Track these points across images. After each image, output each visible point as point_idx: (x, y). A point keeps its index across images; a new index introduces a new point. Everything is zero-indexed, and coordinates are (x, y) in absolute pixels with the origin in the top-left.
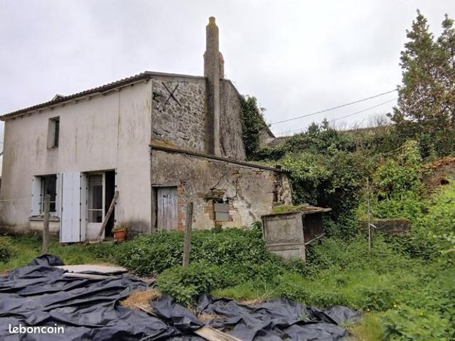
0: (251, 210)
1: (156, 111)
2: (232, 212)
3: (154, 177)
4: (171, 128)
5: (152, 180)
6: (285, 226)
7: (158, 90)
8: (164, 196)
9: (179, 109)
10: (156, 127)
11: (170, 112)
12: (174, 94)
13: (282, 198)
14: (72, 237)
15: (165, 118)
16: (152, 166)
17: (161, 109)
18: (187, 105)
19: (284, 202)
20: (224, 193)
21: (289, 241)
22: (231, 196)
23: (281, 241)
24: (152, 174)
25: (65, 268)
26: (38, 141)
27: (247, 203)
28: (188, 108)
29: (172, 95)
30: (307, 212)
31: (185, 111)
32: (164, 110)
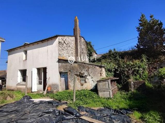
0: (93, 79)
1: (60, 47)
2: (86, 80)
3: (60, 69)
4: (64, 53)
5: (59, 70)
6: (105, 84)
7: (60, 41)
8: (63, 75)
9: (67, 47)
10: (60, 52)
11: (64, 47)
12: (65, 42)
13: (103, 75)
14: (34, 90)
15: (63, 49)
16: (59, 66)
17: (61, 47)
18: (69, 45)
19: (103, 76)
20: (84, 74)
21: (106, 89)
22: (86, 75)
23: (103, 89)
24: (59, 68)
25: (33, 100)
26: (20, 58)
27: (91, 77)
28: (70, 46)
29: (64, 42)
30: (112, 79)
31: (69, 47)
32: (62, 47)
